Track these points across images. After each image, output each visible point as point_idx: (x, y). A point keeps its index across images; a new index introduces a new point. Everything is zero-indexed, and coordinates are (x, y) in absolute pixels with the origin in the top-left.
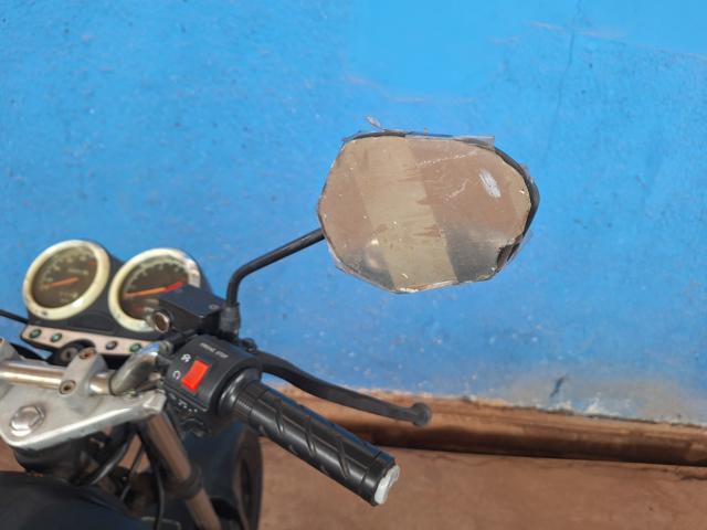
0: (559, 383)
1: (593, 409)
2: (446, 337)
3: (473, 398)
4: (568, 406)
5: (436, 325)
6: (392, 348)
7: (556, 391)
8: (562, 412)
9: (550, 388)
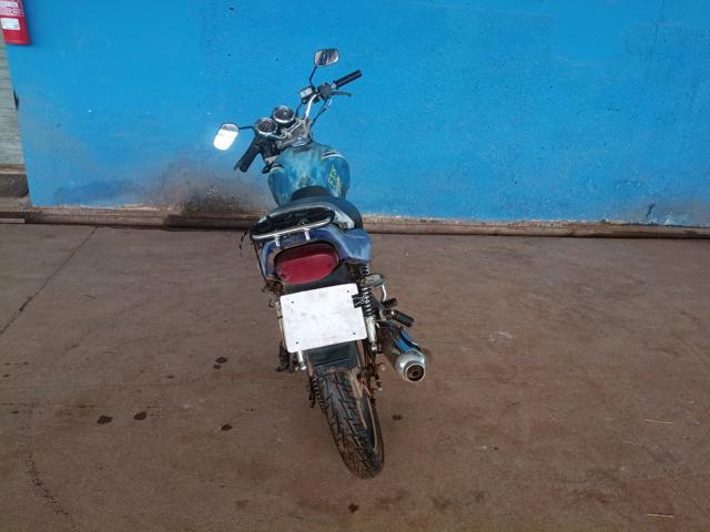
0: (651, 207)
1: (668, 222)
2: (595, 188)
3: (607, 220)
4: (655, 221)
5: (591, 181)
6: (568, 196)
7: (649, 213)
8: (652, 224)
9: (646, 212)
